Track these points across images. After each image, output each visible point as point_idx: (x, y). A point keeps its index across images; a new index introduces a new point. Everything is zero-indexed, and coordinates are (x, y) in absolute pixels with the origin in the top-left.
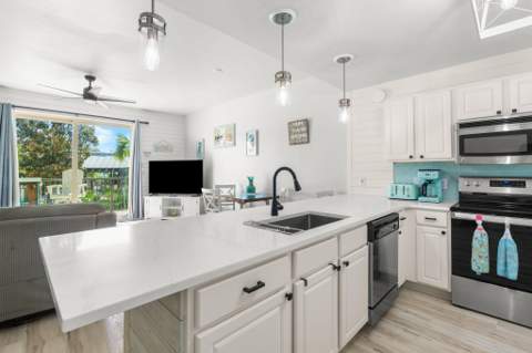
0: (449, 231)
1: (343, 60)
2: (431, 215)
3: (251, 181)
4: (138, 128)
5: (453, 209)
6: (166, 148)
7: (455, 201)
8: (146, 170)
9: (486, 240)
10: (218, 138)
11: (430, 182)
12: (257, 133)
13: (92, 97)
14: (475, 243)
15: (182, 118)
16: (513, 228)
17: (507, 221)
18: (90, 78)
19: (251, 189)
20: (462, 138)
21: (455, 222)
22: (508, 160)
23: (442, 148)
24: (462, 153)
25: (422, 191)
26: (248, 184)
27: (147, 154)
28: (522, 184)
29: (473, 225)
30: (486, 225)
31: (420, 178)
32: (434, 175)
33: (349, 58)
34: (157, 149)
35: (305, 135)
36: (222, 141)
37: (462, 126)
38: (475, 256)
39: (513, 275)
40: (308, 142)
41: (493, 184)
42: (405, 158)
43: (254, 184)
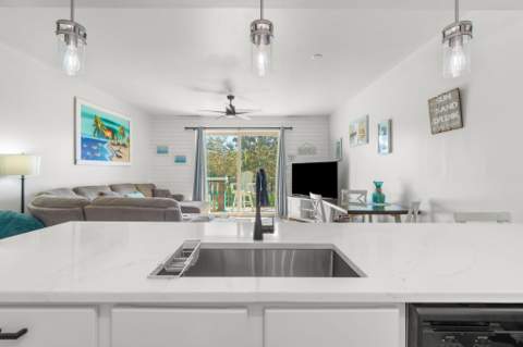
3: (378, 187)
4: (283, 134)
6: (311, 151)
8: (289, 172)
10: (353, 135)
12: (390, 122)
15: (326, 119)
18: (231, 98)
19: (379, 197)
27: (291, 157)
34: (301, 151)
35: (456, 115)
36: (356, 138)
40: (462, 125)
43: (383, 192)
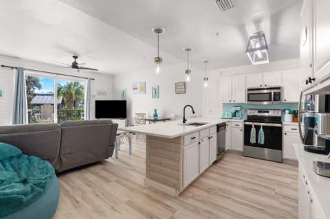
0: (243, 129)
1: (206, 62)
2: (237, 123)
3: (156, 111)
4: (89, 82)
5: (245, 121)
6: (103, 93)
7: (246, 118)
9: (255, 131)
10: (135, 89)
11: (237, 111)
13: (77, 67)
14: (252, 133)
15: (112, 77)
16: (263, 127)
17: (262, 124)
18: (75, 57)
19: (156, 115)
20: (249, 94)
21: (245, 126)
22: (265, 103)
23: (241, 98)
24: (249, 100)
25: (234, 115)
26: (154, 112)
27: (94, 96)
28: (268, 112)
29: (251, 126)
30: (255, 126)
31: (233, 110)
32: (238, 109)
33: (208, 61)
34: (99, 93)
35: (183, 90)
36: (137, 90)
37: (249, 90)
38: (251, 137)
39: (263, 143)
40: (185, 93)
41: (259, 112)
42: (228, 102)
43: (157, 113)
